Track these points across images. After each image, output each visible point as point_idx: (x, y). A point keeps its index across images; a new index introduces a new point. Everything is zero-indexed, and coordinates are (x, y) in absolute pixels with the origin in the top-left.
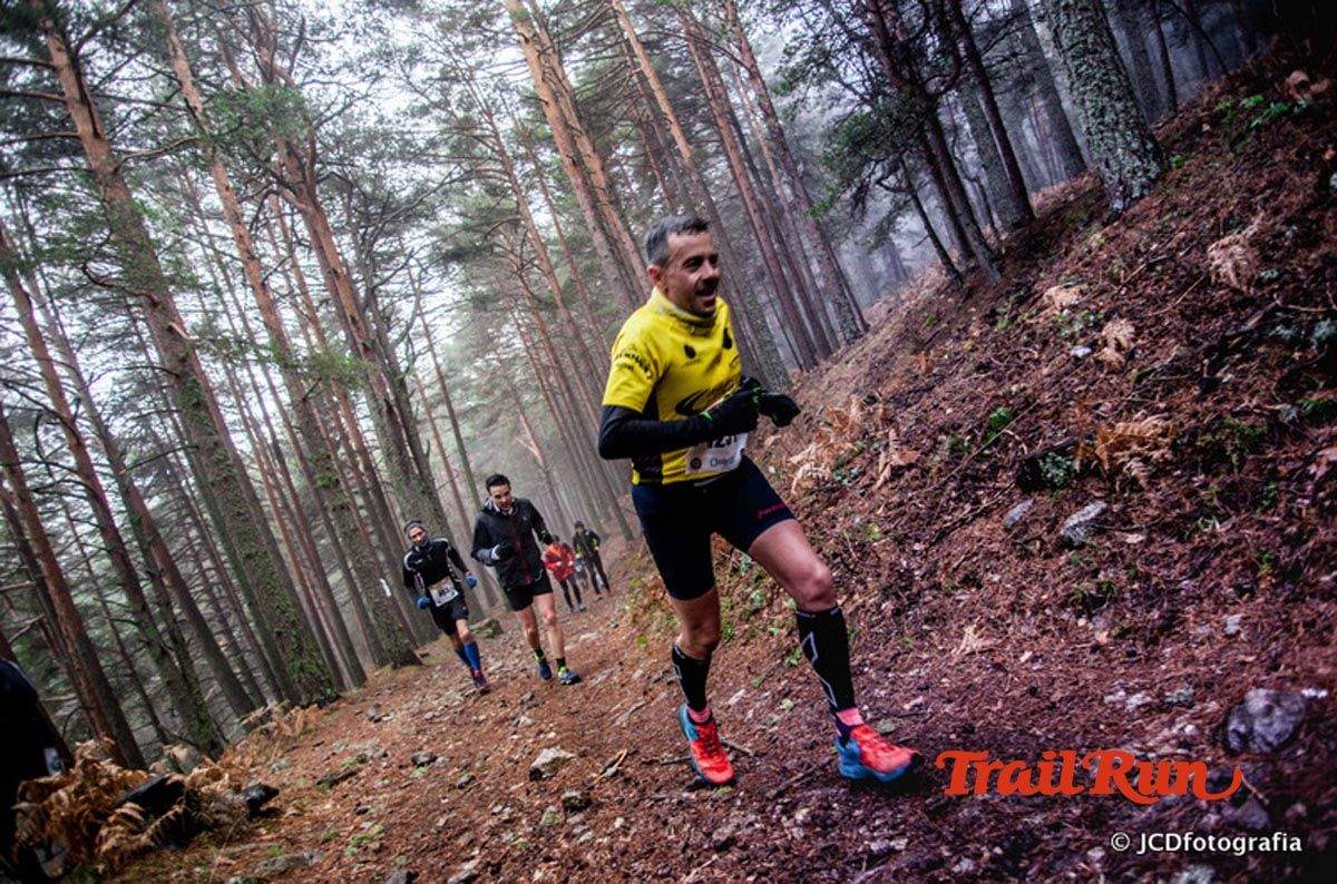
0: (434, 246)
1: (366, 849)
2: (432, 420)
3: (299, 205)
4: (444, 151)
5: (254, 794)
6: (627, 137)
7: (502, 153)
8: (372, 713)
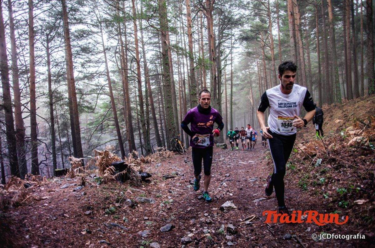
0: (241, 35)
1: (166, 206)
2: (226, 84)
3: (206, 15)
4: (251, 5)
5: (145, 175)
6: (310, 10)
7: (269, 9)
8: (185, 159)
